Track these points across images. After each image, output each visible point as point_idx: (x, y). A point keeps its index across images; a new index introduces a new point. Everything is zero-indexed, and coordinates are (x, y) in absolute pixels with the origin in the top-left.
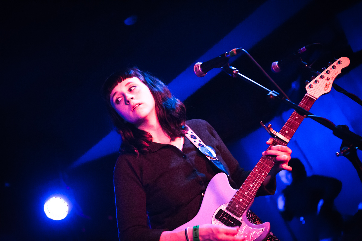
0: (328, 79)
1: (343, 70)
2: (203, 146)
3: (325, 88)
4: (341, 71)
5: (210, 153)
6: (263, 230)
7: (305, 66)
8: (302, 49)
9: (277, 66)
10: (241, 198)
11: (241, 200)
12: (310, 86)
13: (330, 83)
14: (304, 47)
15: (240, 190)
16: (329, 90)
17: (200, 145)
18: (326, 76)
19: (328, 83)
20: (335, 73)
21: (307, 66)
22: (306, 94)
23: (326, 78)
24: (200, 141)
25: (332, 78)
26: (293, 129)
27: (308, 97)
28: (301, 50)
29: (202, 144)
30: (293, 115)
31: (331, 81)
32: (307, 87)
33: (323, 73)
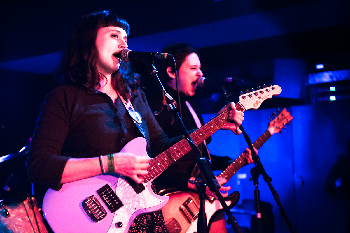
0: (260, 98)
1: (274, 96)
2: (132, 110)
3: (254, 104)
4: (272, 96)
5: (137, 118)
6: (162, 202)
7: (224, 93)
8: (229, 78)
9: (203, 81)
10: (153, 167)
11: (152, 168)
12: (243, 98)
13: (260, 102)
14: (231, 78)
15: (154, 159)
16: (257, 107)
17: (130, 108)
18: (259, 95)
19: (258, 101)
20: (267, 95)
21: (225, 94)
22: (238, 102)
23: (258, 96)
24: (131, 105)
25: (264, 98)
26: (218, 126)
27: (240, 105)
28: (227, 79)
29: (131, 108)
30: (222, 115)
31: (262, 101)
32: (241, 97)
33: (258, 91)
